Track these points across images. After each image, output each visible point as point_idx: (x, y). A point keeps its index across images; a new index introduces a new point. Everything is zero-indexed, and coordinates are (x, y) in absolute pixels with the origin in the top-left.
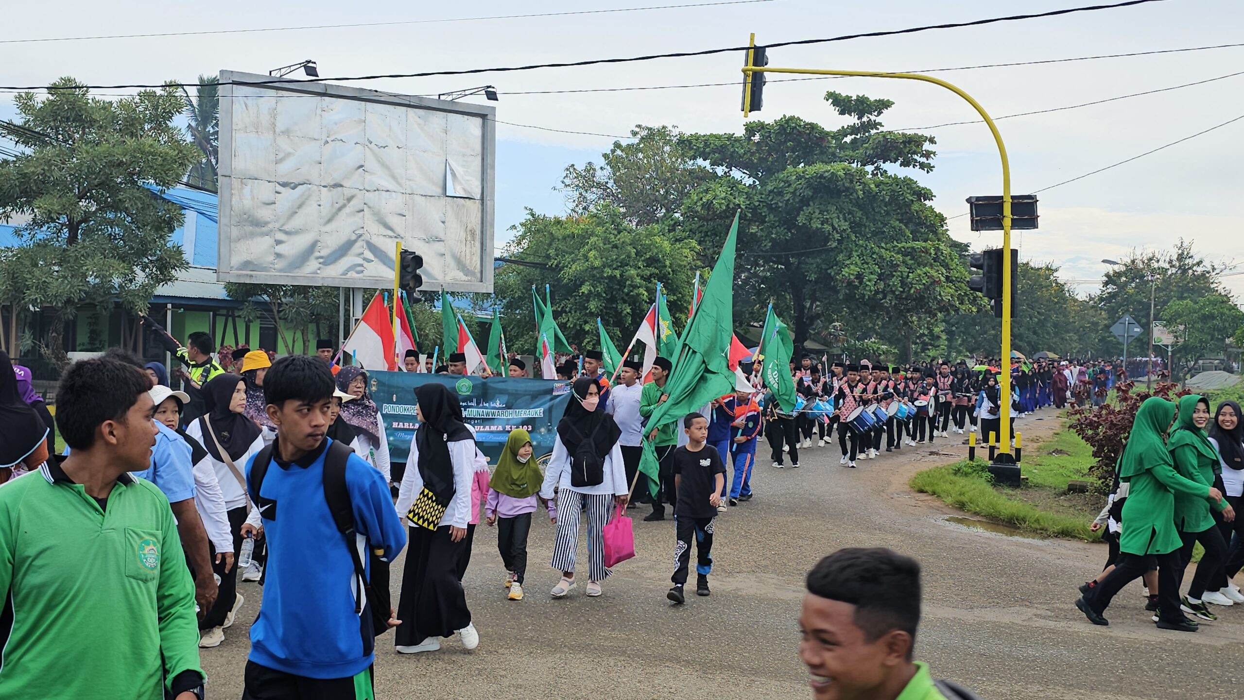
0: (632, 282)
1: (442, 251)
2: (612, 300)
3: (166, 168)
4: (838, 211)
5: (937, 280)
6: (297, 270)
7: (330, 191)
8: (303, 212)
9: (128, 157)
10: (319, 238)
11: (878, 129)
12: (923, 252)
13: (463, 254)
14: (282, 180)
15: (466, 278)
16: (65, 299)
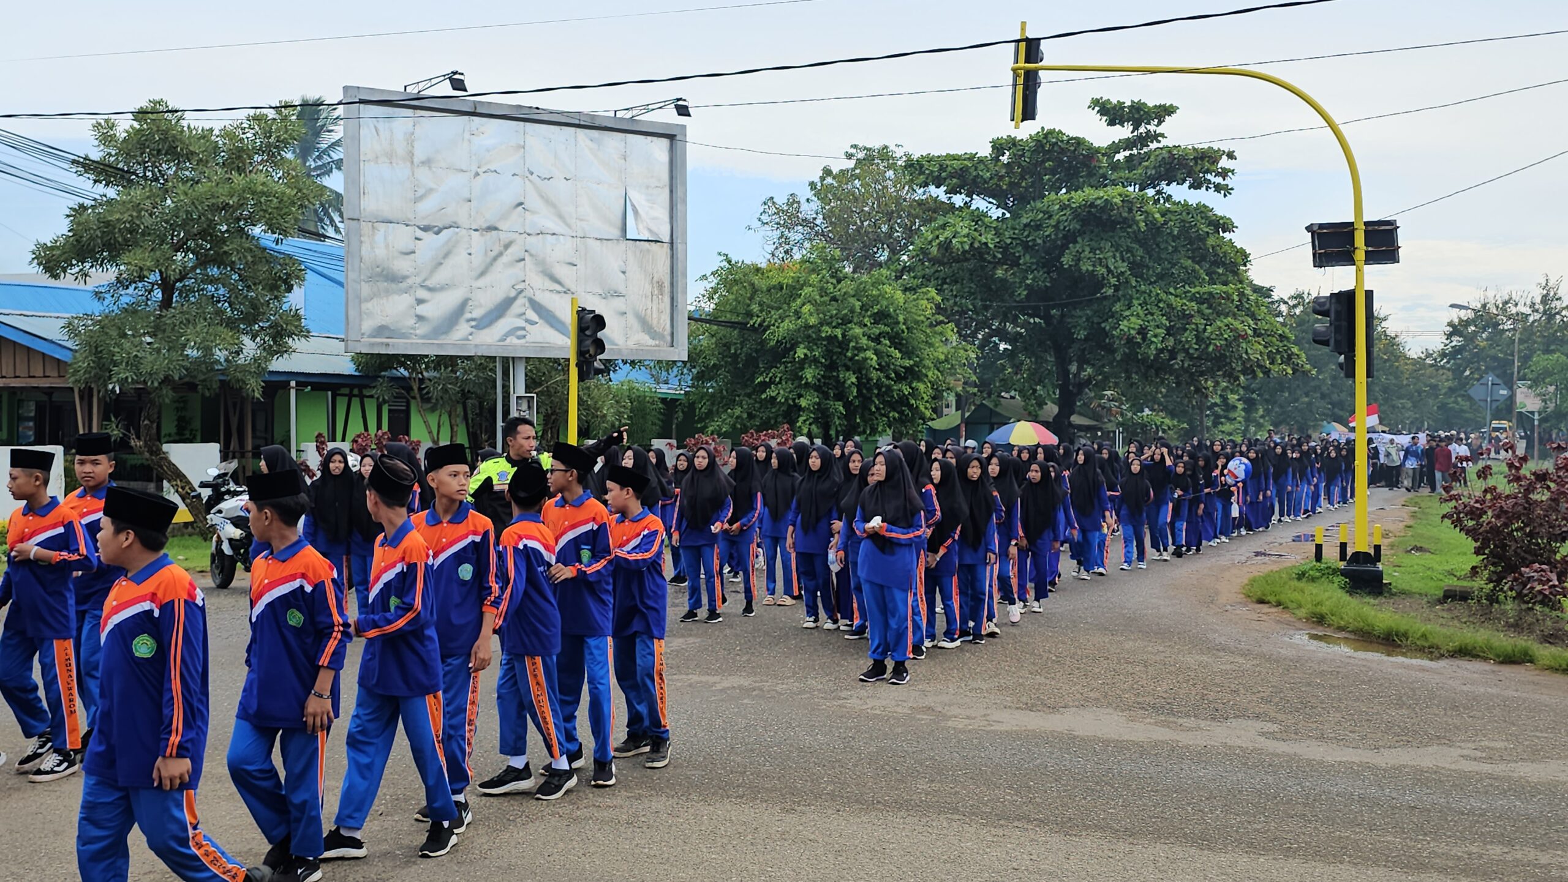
0: (857, 343)
1: (623, 308)
2: (832, 367)
3: (283, 212)
4: (1113, 249)
5: (1243, 333)
6: (443, 337)
7: (482, 235)
8: (450, 262)
9: (235, 199)
10: (470, 296)
11: (1159, 142)
12: (1223, 298)
13: (649, 312)
14: (422, 224)
15: (653, 343)
16: (162, 377)
